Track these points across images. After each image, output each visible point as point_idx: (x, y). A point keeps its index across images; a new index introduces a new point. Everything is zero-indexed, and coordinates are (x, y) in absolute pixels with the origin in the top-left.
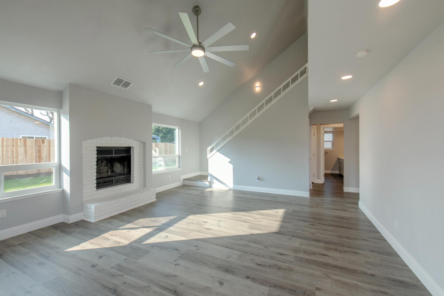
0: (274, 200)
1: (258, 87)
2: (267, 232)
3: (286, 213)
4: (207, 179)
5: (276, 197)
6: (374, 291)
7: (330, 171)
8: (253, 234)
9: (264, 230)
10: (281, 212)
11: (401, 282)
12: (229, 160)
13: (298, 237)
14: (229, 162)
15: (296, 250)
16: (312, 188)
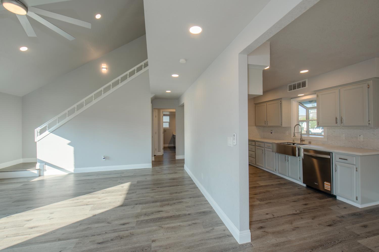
0: (121, 176)
1: (104, 68)
2: (111, 207)
3: (131, 186)
4: (36, 166)
5: (123, 173)
6: (189, 225)
7: (168, 145)
8: (95, 215)
9: (108, 207)
10: (126, 186)
11: (204, 212)
12: (69, 142)
13: (140, 204)
14: (69, 144)
15: (138, 216)
16: (154, 160)
